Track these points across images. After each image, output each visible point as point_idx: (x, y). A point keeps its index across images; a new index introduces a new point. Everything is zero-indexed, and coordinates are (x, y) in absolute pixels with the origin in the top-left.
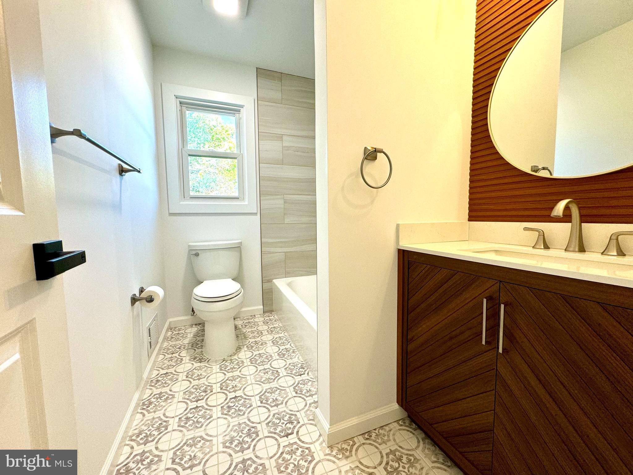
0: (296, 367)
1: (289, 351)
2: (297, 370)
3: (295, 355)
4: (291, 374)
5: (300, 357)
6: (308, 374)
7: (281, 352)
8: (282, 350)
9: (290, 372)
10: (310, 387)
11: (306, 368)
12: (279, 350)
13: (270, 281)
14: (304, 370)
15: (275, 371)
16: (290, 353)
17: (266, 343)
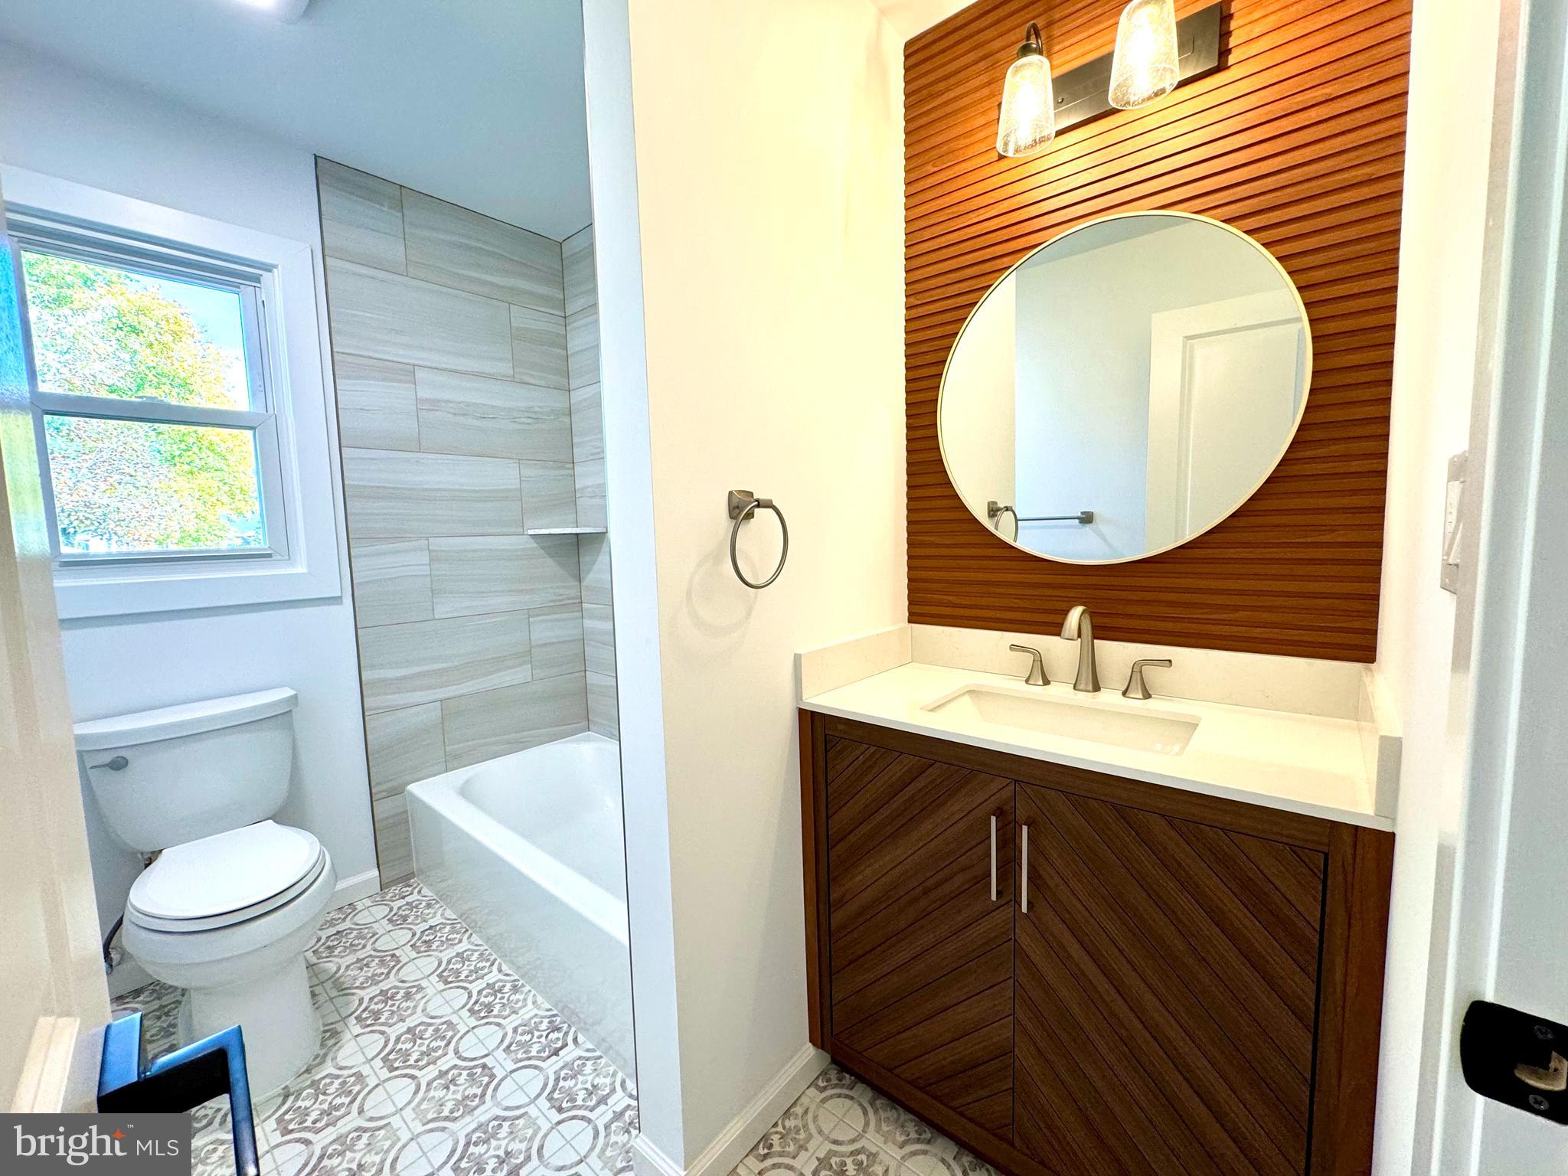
0: (536, 1034)
1: (500, 991)
2: (543, 1040)
3: (522, 997)
4: (529, 1059)
5: (540, 999)
6: (575, 1040)
7: (476, 1002)
8: (480, 992)
9: (524, 1056)
10: (591, 1077)
11: (566, 1025)
12: (470, 997)
13: (398, 791)
14: (561, 1035)
15: (475, 1067)
16: (507, 996)
17: (420, 989)
